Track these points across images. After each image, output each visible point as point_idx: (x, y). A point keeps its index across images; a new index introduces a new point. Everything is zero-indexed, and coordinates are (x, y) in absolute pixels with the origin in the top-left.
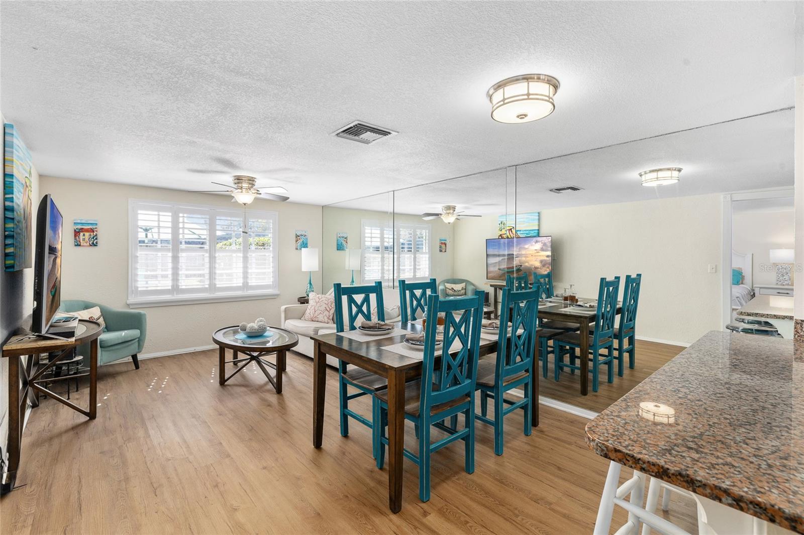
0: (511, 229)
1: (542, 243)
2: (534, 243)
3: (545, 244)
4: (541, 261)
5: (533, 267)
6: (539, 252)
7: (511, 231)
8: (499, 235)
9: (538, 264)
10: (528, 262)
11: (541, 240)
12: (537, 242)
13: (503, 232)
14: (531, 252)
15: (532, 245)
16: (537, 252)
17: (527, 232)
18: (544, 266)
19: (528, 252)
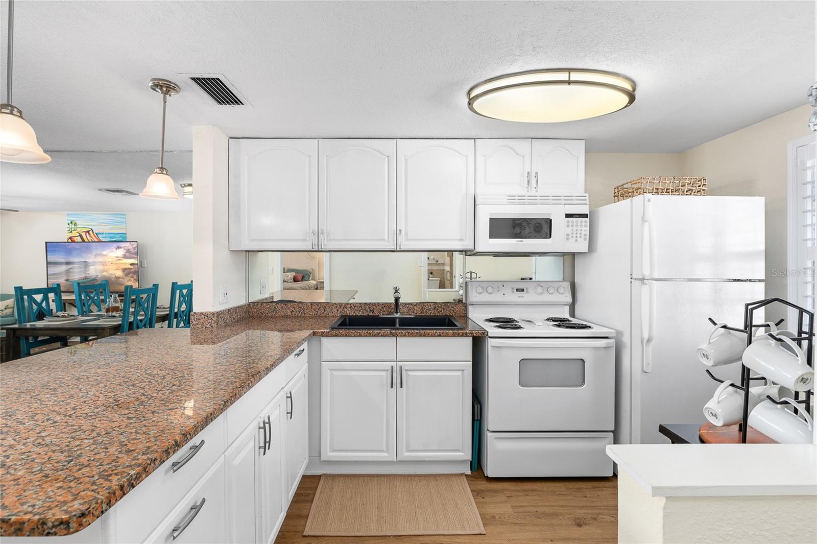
0: (88, 232)
1: (125, 249)
2: (115, 250)
3: (128, 251)
4: (124, 270)
5: (114, 276)
6: (121, 260)
7: (89, 234)
8: (69, 237)
9: (119, 273)
10: (107, 271)
11: (123, 246)
12: (118, 248)
13: (75, 234)
14: (110, 260)
15: (112, 252)
16: (119, 260)
17: (111, 235)
18: (127, 275)
19: (107, 260)
